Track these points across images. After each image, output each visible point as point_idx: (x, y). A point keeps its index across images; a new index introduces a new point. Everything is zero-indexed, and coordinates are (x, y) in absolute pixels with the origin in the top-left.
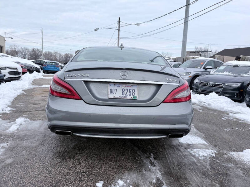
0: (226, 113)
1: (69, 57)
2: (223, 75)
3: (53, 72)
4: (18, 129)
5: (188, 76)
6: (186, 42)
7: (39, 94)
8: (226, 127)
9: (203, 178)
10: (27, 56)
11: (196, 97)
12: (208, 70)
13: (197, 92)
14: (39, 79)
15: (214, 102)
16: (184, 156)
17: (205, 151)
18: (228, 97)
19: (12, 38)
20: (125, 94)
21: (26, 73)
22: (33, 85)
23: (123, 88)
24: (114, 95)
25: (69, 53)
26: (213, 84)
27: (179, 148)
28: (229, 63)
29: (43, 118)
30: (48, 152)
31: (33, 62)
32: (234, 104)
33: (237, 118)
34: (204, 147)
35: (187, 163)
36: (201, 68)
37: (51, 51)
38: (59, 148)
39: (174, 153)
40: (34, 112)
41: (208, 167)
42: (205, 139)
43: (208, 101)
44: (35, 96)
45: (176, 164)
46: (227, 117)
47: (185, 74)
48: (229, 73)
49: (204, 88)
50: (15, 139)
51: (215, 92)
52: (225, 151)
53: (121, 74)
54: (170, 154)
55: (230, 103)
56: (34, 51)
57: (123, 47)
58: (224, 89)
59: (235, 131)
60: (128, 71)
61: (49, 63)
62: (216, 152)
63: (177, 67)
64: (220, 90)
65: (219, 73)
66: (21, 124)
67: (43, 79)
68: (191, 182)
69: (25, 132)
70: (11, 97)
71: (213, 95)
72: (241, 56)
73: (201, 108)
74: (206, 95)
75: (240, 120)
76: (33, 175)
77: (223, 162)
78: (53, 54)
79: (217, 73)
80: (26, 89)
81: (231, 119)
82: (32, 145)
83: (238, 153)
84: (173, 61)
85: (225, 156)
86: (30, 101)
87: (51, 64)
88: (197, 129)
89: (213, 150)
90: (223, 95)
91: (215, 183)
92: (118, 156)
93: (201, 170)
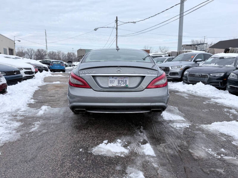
0: (209, 99)
1: (72, 55)
2: (210, 66)
3: (59, 70)
4: (44, 113)
5: (180, 69)
6: (182, 36)
7: (52, 89)
8: (204, 109)
9: (176, 139)
10: (33, 56)
11: (185, 86)
12: (198, 63)
13: (186, 82)
14: (49, 77)
15: (201, 91)
16: (166, 128)
17: (182, 124)
18: (213, 85)
19: (20, 41)
20: (120, 83)
21: (37, 72)
22: (45, 82)
23: (119, 79)
24: (113, 84)
25: (71, 52)
26: (200, 75)
27: (163, 123)
28: (216, 56)
29: (60, 106)
30: (69, 126)
31: (40, 62)
32: (218, 92)
33: (216, 102)
34: (182, 122)
35: (166, 131)
36: (191, 61)
37: (54, 51)
38: (76, 124)
39: (158, 126)
40: (52, 102)
41: (182, 133)
42: (184, 117)
43: (195, 90)
44: (49, 90)
45: (158, 132)
46: (208, 101)
47: (176, 67)
48: (215, 64)
49: (192, 78)
50: (44, 120)
51: (202, 82)
52: (197, 124)
53: (117, 70)
54: (155, 126)
55: (214, 91)
56: (39, 52)
58: (210, 79)
59: (211, 111)
60: (121, 68)
61: (55, 62)
62: (190, 125)
63: (171, 61)
64: (206, 80)
65: (206, 65)
66: (45, 110)
67: (51, 76)
68: (167, 142)
69: (50, 115)
70: (31, 92)
71: (200, 84)
72: (230, 48)
73: (187, 95)
74: (194, 85)
75: (219, 104)
76: (62, 138)
77: (193, 131)
78: (56, 54)
79: (205, 65)
80: (41, 86)
81: (211, 103)
82: (57, 122)
83: (207, 125)
84: (167, 55)
85: (197, 127)
86: (46, 94)
87: (56, 63)
88: (180, 111)
89: (188, 123)
90: (209, 84)
91: (183, 142)
92: (117, 128)
93: (176, 135)
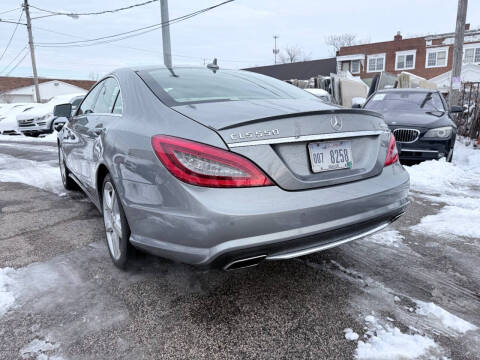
6: (171, 55)
20: (335, 160)
23: (331, 148)
24: (321, 165)
57: (218, 68)
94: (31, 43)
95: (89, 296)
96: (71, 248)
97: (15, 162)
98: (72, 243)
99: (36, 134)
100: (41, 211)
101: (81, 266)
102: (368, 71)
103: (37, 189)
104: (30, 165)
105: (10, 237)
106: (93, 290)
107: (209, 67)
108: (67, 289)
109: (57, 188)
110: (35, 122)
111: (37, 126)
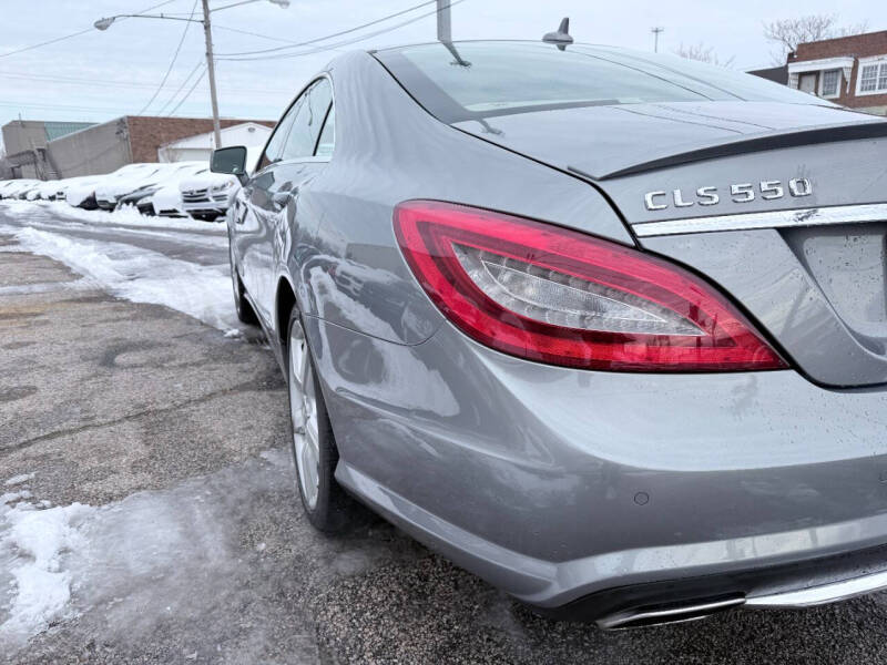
57: (571, 42)
94: (209, 54)
95: (236, 604)
96: (222, 460)
97: (163, 266)
98: (227, 444)
99: (211, 216)
100: (184, 366)
101: (234, 513)
102: (858, 93)
103: (189, 320)
104: (189, 272)
105: (113, 423)
106: (247, 585)
107: (548, 39)
108: (191, 574)
109: (224, 319)
110: (209, 195)
111: (213, 201)
